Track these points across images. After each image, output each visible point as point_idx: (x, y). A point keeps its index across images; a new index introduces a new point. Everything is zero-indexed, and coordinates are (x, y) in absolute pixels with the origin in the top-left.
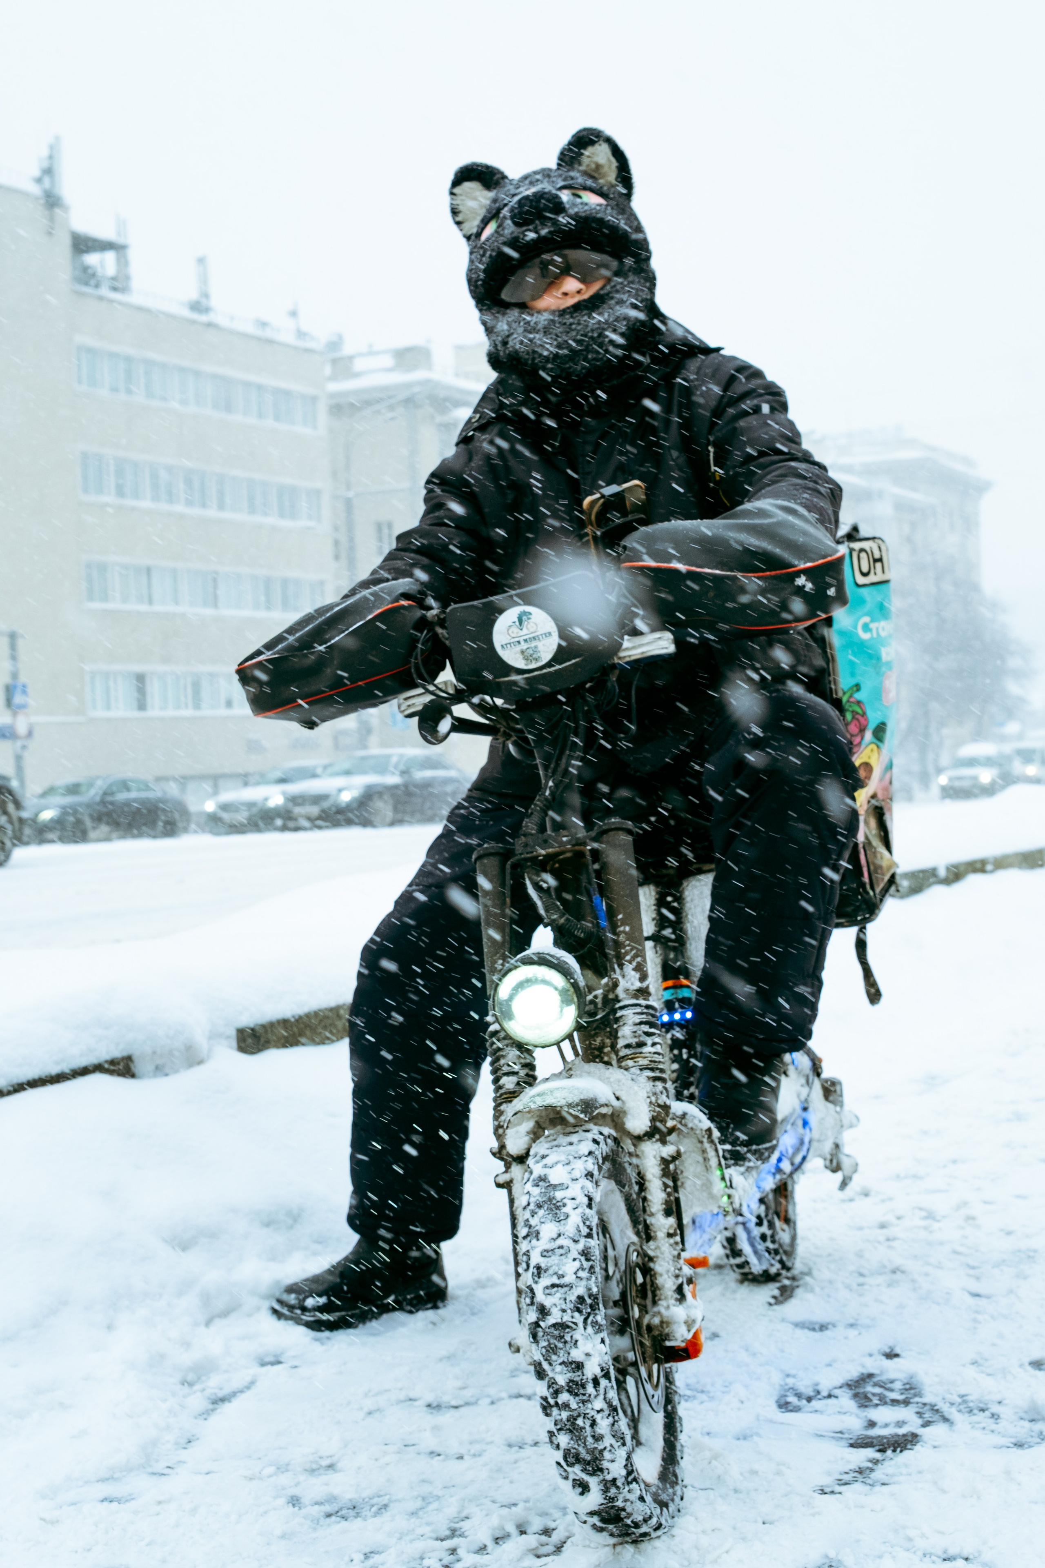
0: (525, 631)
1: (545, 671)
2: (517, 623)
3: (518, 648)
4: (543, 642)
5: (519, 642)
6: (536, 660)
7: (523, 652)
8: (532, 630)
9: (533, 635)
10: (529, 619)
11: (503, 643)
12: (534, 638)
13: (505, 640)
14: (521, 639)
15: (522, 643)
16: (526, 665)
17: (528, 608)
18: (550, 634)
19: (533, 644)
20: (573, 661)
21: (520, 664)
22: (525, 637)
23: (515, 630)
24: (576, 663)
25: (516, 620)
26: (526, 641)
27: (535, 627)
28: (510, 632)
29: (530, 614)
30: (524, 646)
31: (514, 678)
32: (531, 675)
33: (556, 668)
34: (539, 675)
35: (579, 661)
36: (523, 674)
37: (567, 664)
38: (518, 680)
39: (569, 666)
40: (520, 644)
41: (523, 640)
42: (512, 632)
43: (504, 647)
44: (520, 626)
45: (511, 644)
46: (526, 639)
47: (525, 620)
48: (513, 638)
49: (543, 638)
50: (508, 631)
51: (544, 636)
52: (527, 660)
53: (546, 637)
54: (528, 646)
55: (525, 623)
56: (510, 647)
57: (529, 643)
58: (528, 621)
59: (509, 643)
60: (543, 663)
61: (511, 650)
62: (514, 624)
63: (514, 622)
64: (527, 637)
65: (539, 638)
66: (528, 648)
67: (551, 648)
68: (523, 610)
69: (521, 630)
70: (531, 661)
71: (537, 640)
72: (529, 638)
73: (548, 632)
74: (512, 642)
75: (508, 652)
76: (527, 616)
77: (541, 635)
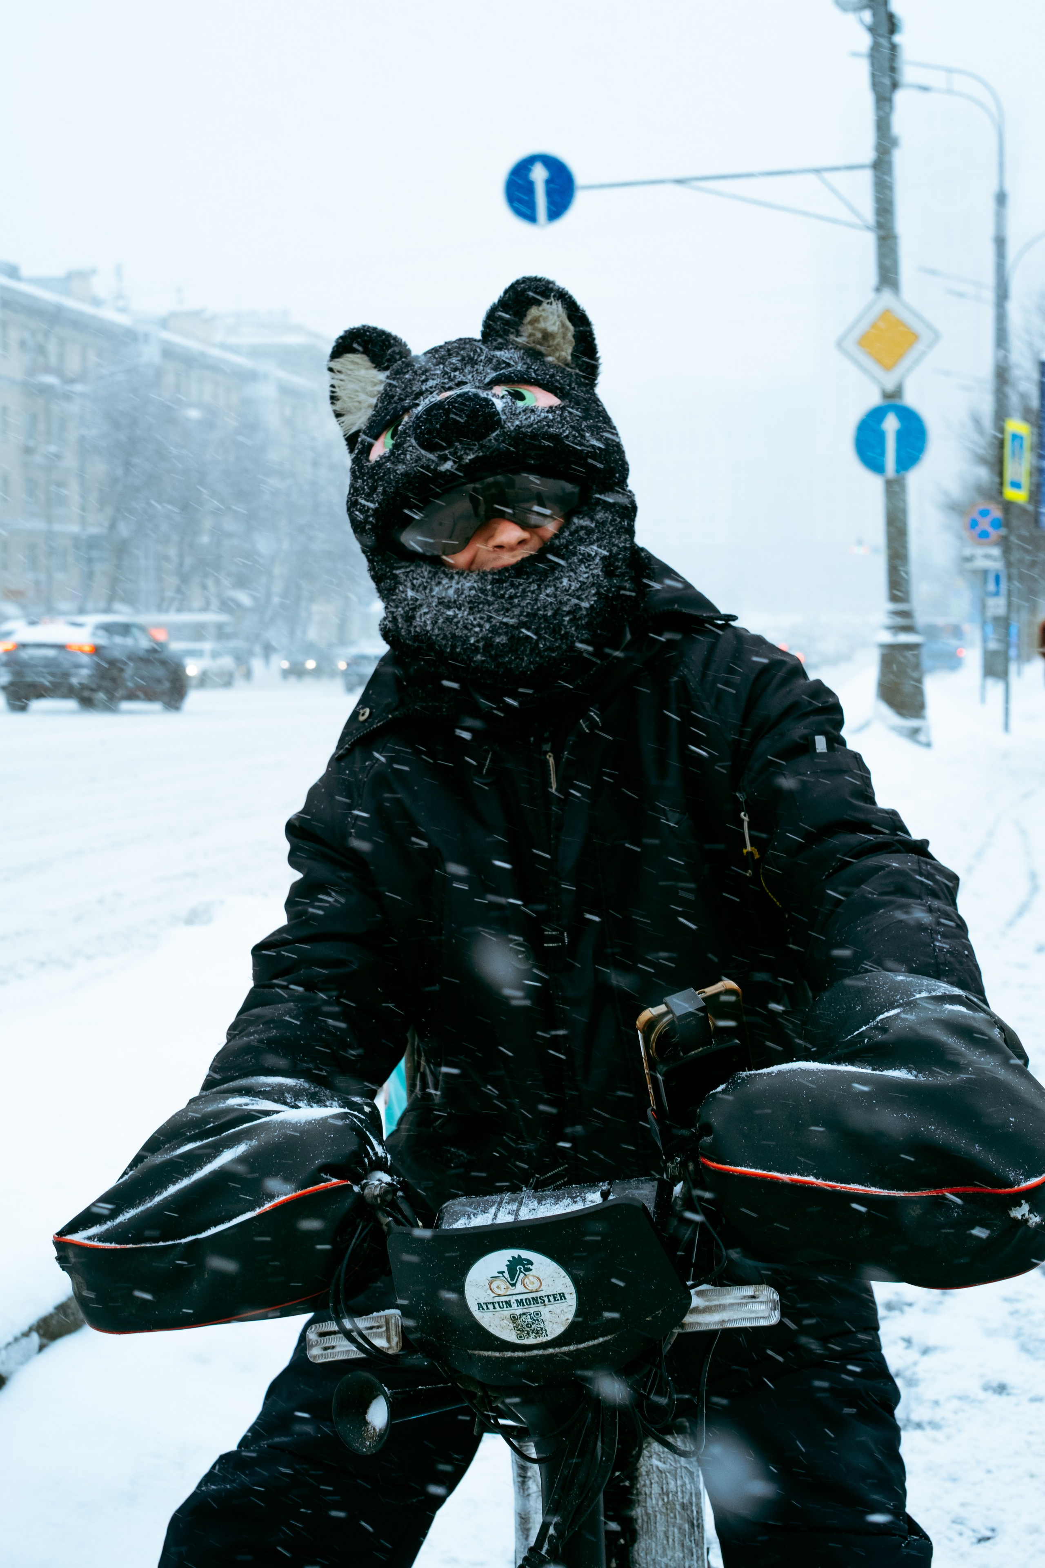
0: (519, 1288)
1: (551, 1351)
2: (507, 1275)
3: (507, 1312)
4: (550, 1307)
5: (508, 1304)
6: (537, 1333)
7: (514, 1318)
8: (531, 1287)
9: (534, 1295)
10: (529, 1270)
11: (482, 1301)
12: (535, 1300)
13: (486, 1296)
14: (513, 1299)
15: (514, 1305)
16: (520, 1337)
17: (526, 1254)
18: (562, 1296)
19: (533, 1309)
20: (601, 1340)
21: (509, 1335)
22: (519, 1297)
23: (501, 1286)
24: (605, 1342)
25: (505, 1269)
26: (520, 1302)
27: (537, 1284)
28: (494, 1286)
29: (531, 1263)
30: (518, 1310)
31: (497, 1354)
32: (528, 1354)
33: (572, 1348)
34: (541, 1356)
35: (611, 1339)
36: (513, 1351)
37: (591, 1343)
38: (503, 1358)
39: (594, 1346)
40: (511, 1306)
41: (517, 1301)
42: (498, 1287)
43: (485, 1307)
44: (512, 1280)
45: (497, 1305)
46: (522, 1300)
47: (521, 1272)
48: (499, 1296)
49: (549, 1301)
50: (490, 1284)
51: (552, 1298)
52: (521, 1330)
53: (555, 1300)
54: (525, 1311)
55: (522, 1275)
56: (495, 1308)
57: (527, 1306)
58: (526, 1273)
59: (493, 1303)
60: (549, 1338)
61: (496, 1314)
62: (501, 1275)
63: (502, 1273)
64: (523, 1297)
65: (544, 1301)
66: (524, 1314)
67: (563, 1318)
68: (519, 1256)
69: (513, 1285)
70: (528, 1333)
71: (540, 1304)
72: (526, 1299)
73: (560, 1294)
74: (498, 1303)
75: (490, 1314)
76: (524, 1265)
77: (548, 1296)
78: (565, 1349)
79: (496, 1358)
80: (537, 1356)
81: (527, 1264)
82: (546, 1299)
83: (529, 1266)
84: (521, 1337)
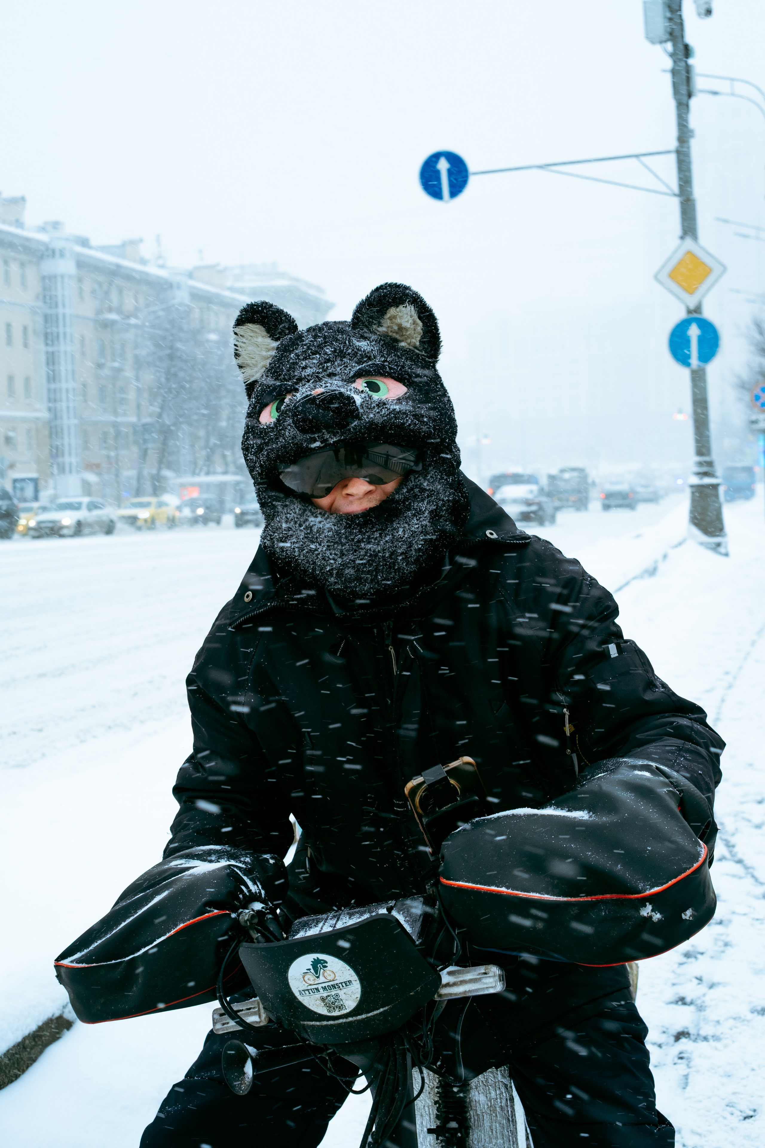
0: (322, 979)
1: (350, 1019)
2: (312, 971)
3: (318, 996)
4: (344, 991)
5: (317, 989)
6: (340, 1008)
7: (323, 999)
8: (329, 978)
9: (333, 983)
11: (301, 989)
12: (333, 986)
13: (303, 986)
15: (321, 990)
17: (322, 956)
18: (351, 983)
19: (334, 992)
20: (382, 1010)
21: (322, 1010)
22: (323, 985)
23: (311, 978)
24: (384, 1011)
25: (311, 967)
26: (324, 988)
27: (333, 975)
28: (306, 979)
29: (326, 962)
30: (325, 994)
31: (318, 1023)
32: (336, 1022)
33: (364, 1016)
34: (345, 1023)
35: (388, 1009)
36: (328, 1021)
37: (375, 1012)
38: (322, 1026)
39: (377, 1014)
40: (319, 992)
41: (322, 987)
42: (309, 979)
43: (304, 993)
44: (317, 974)
45: (310, 991)
46: (325, 987)
47: (321, 968)
48: (311, 985)
49: (343, 986)
50: (304, 977)
51: (344, 984)
52: (330, 1006)
53: (346, 986)
54: (329, 994)
55: (322, 970)
56: (310, 993)
57: (329, 991)
58: (325, 969)
59: (308, 990)
60: (348, 1011)
61: (312, 997)
62: (309, 971)
63: (309, 969)
64: (326, 985)
65: (340, 987)
66: (329, 996)
67: (354, 997)
68: (317, 958)
69: (318, 977)
70: (334, 1009)
71: (337, 989)
72: (328, 986)
73: (349, 981)
74: (311, 989)
75: (308, 997)
76: (322, 964)
77: (341, 983)
78: (359, 1017)
79: (317, 1025)
80: (341, 1023)
81: (324, 963)
82: (340, 985)
83: (325, 964)
84: (330, 1011)
